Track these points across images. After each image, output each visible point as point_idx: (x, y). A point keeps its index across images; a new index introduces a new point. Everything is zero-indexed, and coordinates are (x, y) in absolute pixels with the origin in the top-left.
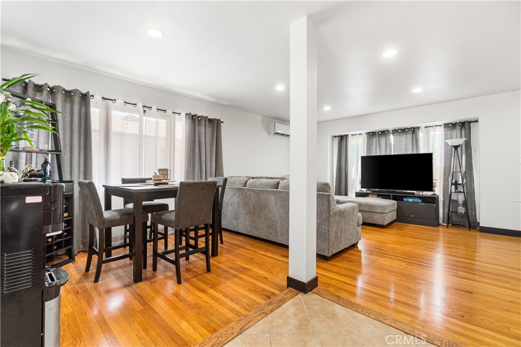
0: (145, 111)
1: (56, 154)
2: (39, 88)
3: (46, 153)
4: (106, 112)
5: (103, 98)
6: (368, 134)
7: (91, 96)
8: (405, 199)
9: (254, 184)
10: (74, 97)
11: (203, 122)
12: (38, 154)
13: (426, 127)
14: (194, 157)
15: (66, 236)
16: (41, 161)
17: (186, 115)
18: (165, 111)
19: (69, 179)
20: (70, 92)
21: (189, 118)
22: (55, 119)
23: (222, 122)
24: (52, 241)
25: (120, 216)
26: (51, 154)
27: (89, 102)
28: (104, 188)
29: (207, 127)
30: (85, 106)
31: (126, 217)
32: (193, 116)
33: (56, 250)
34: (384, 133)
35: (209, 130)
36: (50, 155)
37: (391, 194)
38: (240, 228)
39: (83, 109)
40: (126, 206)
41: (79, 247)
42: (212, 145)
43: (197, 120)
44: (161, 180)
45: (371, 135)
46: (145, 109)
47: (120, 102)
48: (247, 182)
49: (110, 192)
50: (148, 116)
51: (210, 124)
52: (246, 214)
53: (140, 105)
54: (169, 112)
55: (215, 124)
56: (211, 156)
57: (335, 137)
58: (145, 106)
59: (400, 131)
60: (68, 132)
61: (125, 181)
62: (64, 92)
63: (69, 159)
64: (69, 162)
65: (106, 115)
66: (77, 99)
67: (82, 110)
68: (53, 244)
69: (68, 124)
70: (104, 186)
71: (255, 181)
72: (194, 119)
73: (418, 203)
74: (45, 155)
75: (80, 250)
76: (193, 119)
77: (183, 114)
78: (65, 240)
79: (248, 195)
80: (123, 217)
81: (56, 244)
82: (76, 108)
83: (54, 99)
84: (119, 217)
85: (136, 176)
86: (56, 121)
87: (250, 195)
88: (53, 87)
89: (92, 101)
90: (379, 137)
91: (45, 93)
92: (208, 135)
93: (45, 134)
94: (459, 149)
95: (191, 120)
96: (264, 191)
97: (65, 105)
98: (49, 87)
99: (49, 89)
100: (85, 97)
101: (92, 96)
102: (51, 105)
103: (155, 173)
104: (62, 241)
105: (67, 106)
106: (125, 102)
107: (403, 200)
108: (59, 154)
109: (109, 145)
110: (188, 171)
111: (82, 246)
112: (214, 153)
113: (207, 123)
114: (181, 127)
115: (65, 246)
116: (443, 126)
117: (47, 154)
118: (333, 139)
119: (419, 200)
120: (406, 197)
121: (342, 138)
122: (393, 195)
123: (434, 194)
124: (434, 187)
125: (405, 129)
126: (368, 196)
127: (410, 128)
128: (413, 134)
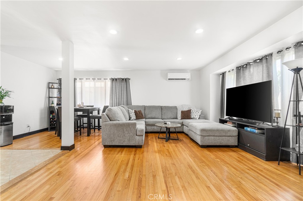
5: (80, 79)
6: (237, 68)
8: (245, 128)
13: (278, 52)
17: (110, 79)
34: (247, 65)
45: (239, 69)
46: (94, 80)
53: (91, 79)
57: (221, 74)
59: (258, 61)
73: (253, 133)
76: (113, 80)
90: (243, 71)
116: (293, 47)
118: (220, 77)
119: (256, 131)
120: (248, 126)
121: (223, 74)
122: (237, 123)
123: (277, 125)
124: (277, 118)
125: (262, 59)
126: (227, 123)
127: (264, 57)
128: (267, 62)
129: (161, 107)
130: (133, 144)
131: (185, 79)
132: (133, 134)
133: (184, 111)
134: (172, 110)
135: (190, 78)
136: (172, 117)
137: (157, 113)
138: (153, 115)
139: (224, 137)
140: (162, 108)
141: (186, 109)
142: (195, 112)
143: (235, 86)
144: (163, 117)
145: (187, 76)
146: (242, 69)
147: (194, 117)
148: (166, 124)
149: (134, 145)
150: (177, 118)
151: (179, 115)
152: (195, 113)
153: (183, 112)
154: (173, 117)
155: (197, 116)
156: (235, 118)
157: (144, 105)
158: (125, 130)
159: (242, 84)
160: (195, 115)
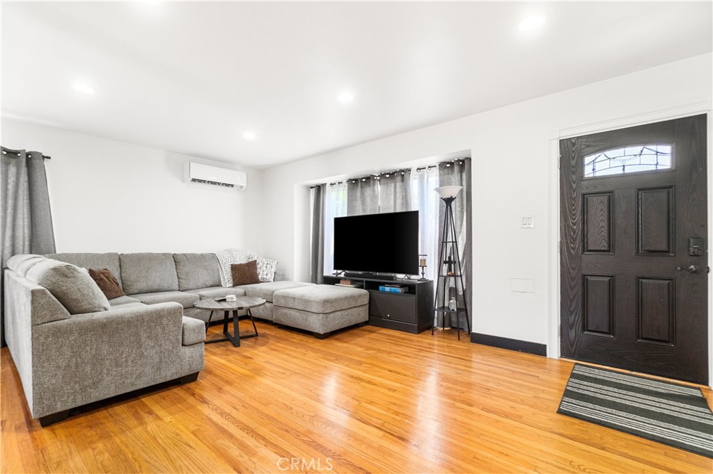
6: (350, 181)
8: (381, 288)
13: (418, 169)
34: (369, 180)
37: (364, 279)
45: (354, 183)
51: (14, 161)
55: (23, 160)
57: (312, 188)
59: (388, 176)
73: (396, 294)
90: (362, 187)
94: (453, 203)
107: (378, 289)
116: (438, 166)
118: (309, 191)
119: (399, 290)
120: (383, 284)
121: (319, 189)
122: (366, 281)
123: (423, 278)
124: (423, 267)
125: (393, 174)
126: (339, 283)
127: (398, 172)
128: (403, 180)
129: (174, 256)
130: (173, 374)
131: (232, 186)
132: (173, 343)
133: (241, 265)
134: (207, 264)
135: (245, 185)
136: (208, 284)
137: (168, 275)
138: (154, 281)
139: (353, 309)
140: (176, 259)
141: (241, 260)
142: (265, 265)
143: (345, 215)
144: (184, 286)
145: (239, 178)
146: (360, 184)
147: (265, 277)
148: (224, 300)
149: (175, 377)
150: (219, 285)
151: (226, 277)
152: (265, 268)
153: (235, 268)
154: (211, 283)
155: (269, 275)
156: (360, 273)
157: (116, 252)
158: (143, 336)
159: (359, 212)
160: (265, 273)
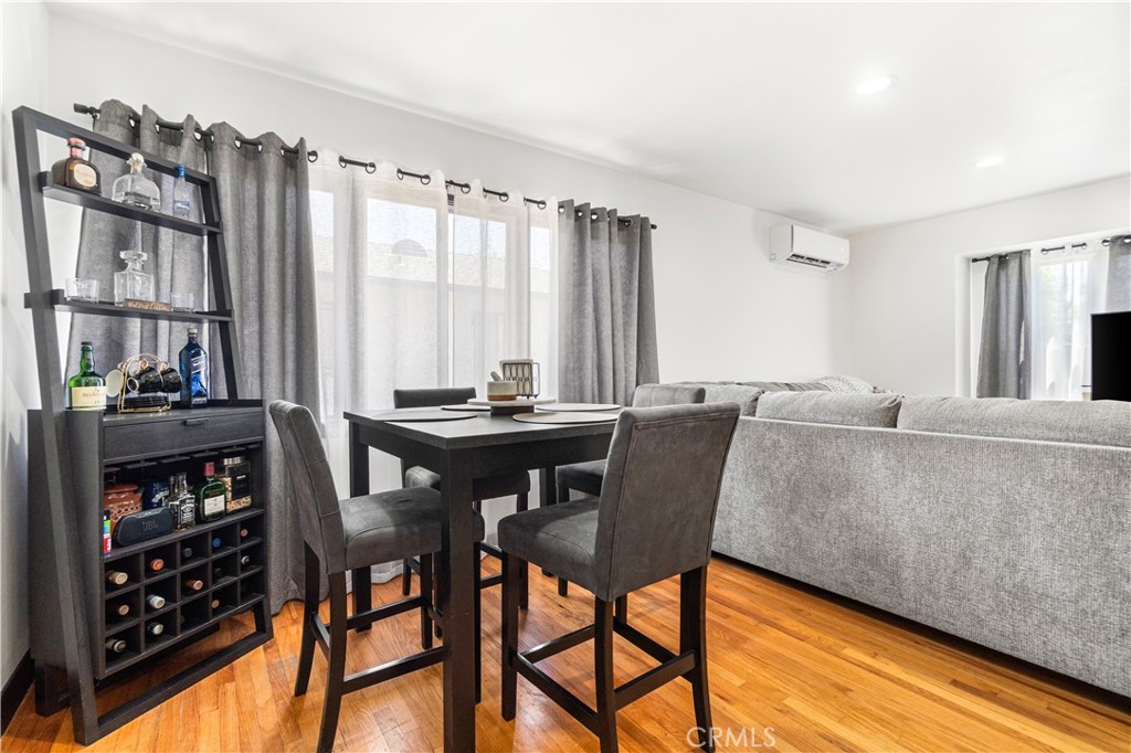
0: (451, 198)
1: (221, 322)
2: (171, 133)
3: (196, 317)
4: (350, 202)
5: (342, 160)
7: (310, 154)
9: (789, 408)
10: (265, 156)
11: (604, 226)
12: (174, 323)
14: (581, 326)
15: (244, 567)
16: (181, 342)
17: (561, 206)
18: (505, 195)
19: (256, 396)
20: (255, 143)
21: (568, 217)
22: (216, 220)
23: (654, 227)
24: (205, 587)
25: (397, 525)
26: (210, 322)
27: (305, 172)
28: (347, 421)
29: (615, 238)
30: (296, 185)
31: (416, 529)
32: (577, 210)
33: (216, 612)
35: (619, 249)
36: (206, 326)
38: (734, 546)
39: (290, 192)
40: (408, 472)
41: (286, 587)
42: (627, 293)
43: (589, 220)
44: (512, 398)
46: (453, 190)
47: (386, 170)
48: (756, 399)
49: (364, 434)
50: (459, 213)
51: (621, 233)
52: (759, 504)
53: (439, 178)
54: (516, 198)
55: (634, 231)
56: (626, 324)
57: (975, 260)
58: (452, 183)
60: (252, 260)
61: (404, 399)
62: (238, 144)
63: (256, 336)
64: (256, 344)
65: (350, 207)
66: (272, 163)
67: (288, 196)
68: (207, 595)
69: (251, 234)
70: (347, 415)
71: (793, 400)
72: (581, 218)
74: (192, 325)
75: (290, 596)
76: (577, 219)
77: (553, 204)
78: (243, 581)
79: (768, 443)
80: (405, 531)
81: (216, 595)
82: (271, 189)
83: (211, 164)
84: (391, 529)
85: (431, 384)
86: (218, 225)
87: (776, 444)
88: (209, 129)
89: (314, 170)
91: (187, 143)
92: (619, 263)
93: (190, 266)
95: (572, 221)
96: (838, 434)
97: (243, 180)
98: (198, 129)
99: (198, 136)
100: (294, 159)
101: (314, 153)
102: (205, 179)
103: (494, 375)
104: (235, 584)
105: (248, 186)
106: (399, 171)
108: (227, 322)
109: (360, 296)
110: (567, 367)
111: (295, 586)
112: (635, 315)
113: (615, 229)
114: (548, 244)
115: (245, 596)
117: (199, 322)
131: (828, 264)
135: (847, 262)
